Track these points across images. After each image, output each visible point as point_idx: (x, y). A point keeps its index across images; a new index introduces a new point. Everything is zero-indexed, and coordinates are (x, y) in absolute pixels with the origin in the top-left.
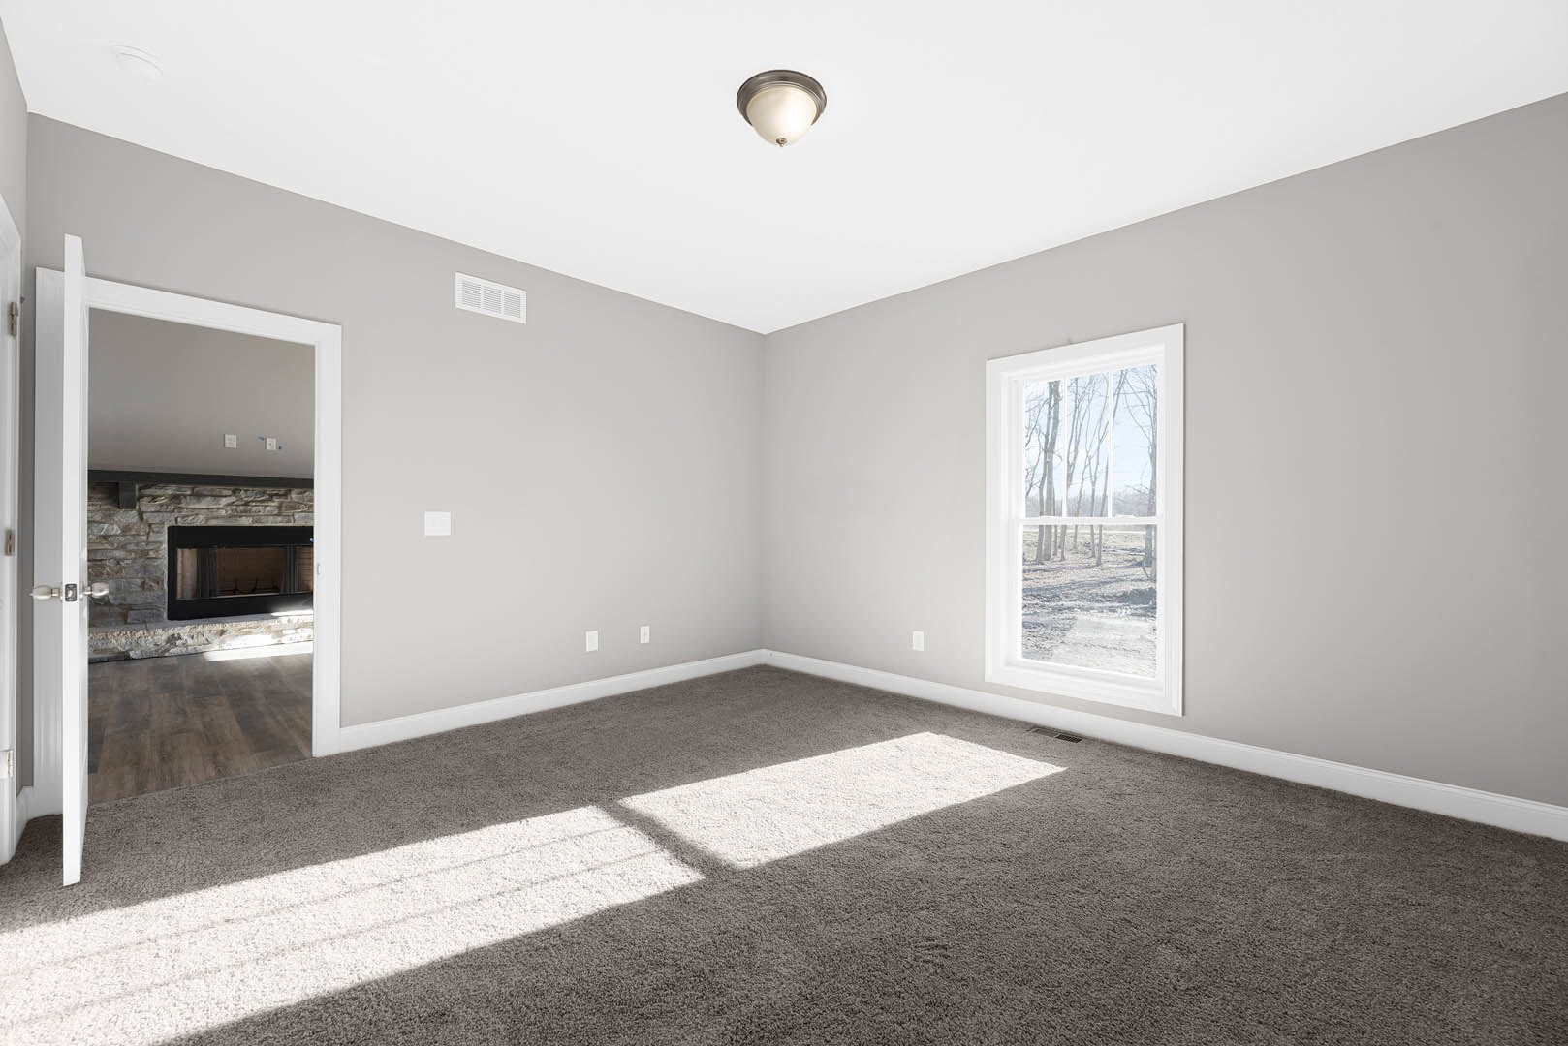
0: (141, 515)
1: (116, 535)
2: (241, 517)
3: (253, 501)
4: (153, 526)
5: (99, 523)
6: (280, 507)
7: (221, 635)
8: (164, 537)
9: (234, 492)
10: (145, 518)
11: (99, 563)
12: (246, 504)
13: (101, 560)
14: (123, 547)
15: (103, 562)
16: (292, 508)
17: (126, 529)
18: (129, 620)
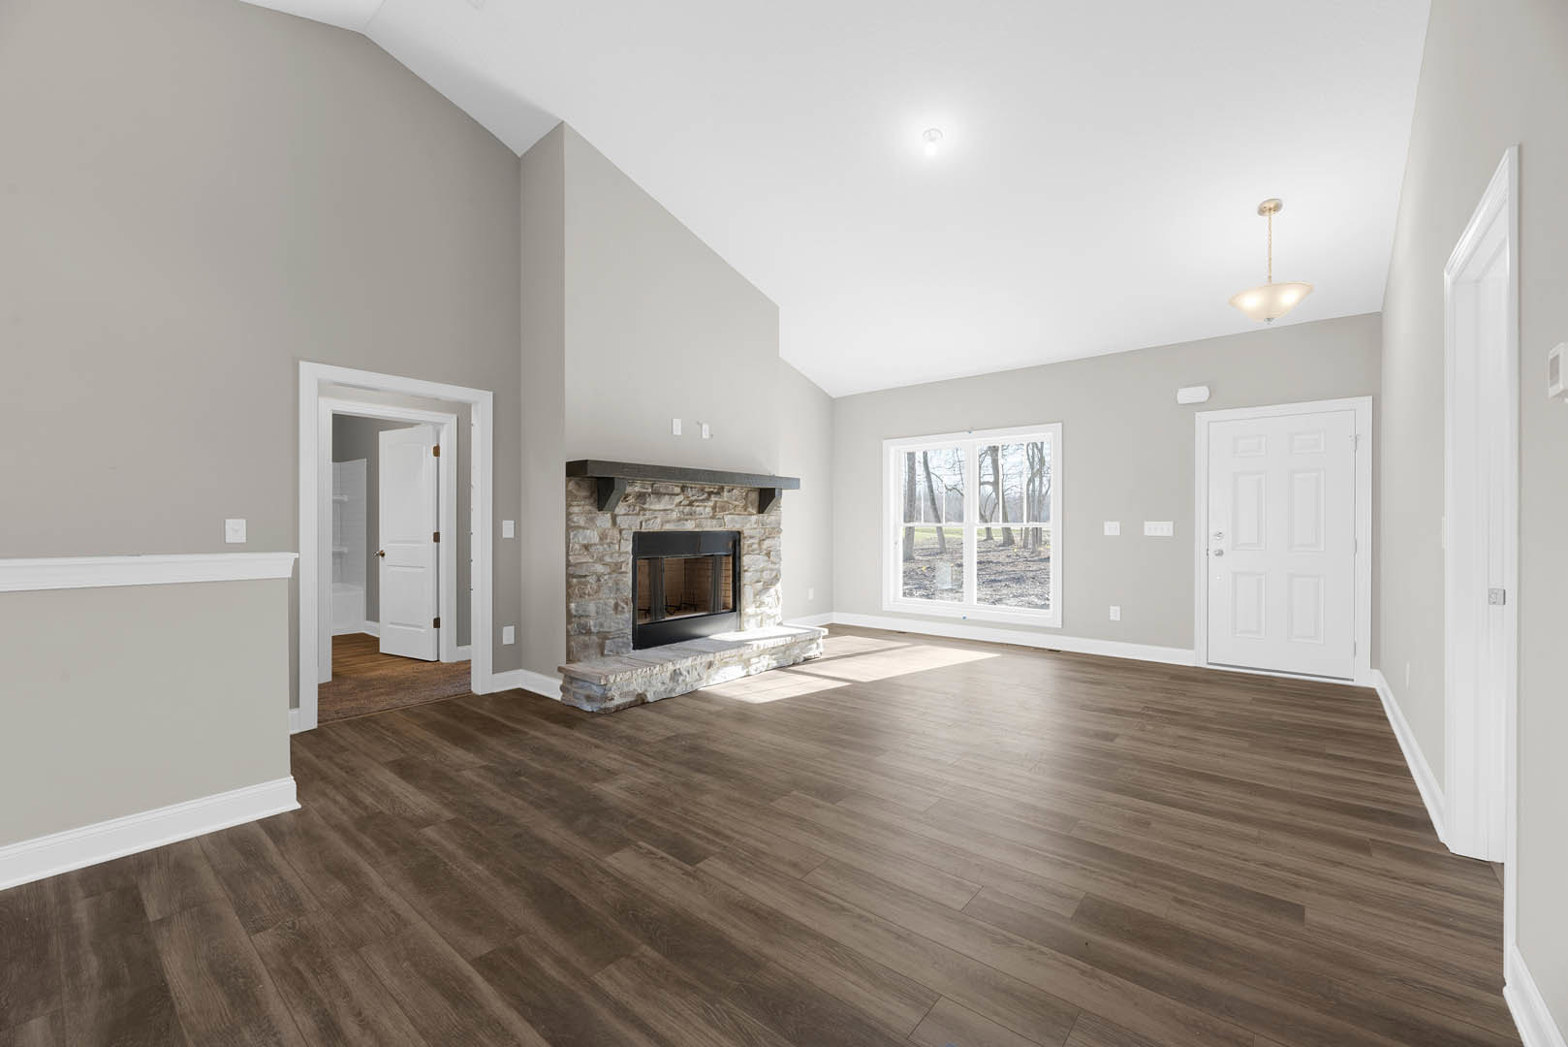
0: (614, 518)
1: (595, 544)
2: (687, 520)
3: (697, 501)
4: (624, 532)
5: (584, 528)
6: (714, 508)
7: (709, 668)
8: (628, 546)
9: (683, 489)
10: (618, 522)
11: (583, 580)
12: (691, 504)
13: (585, 576)
14: (601, 560)
15: (588, 578)
16: (723, 509)
17: (603, 537)
18: (606, 652)
